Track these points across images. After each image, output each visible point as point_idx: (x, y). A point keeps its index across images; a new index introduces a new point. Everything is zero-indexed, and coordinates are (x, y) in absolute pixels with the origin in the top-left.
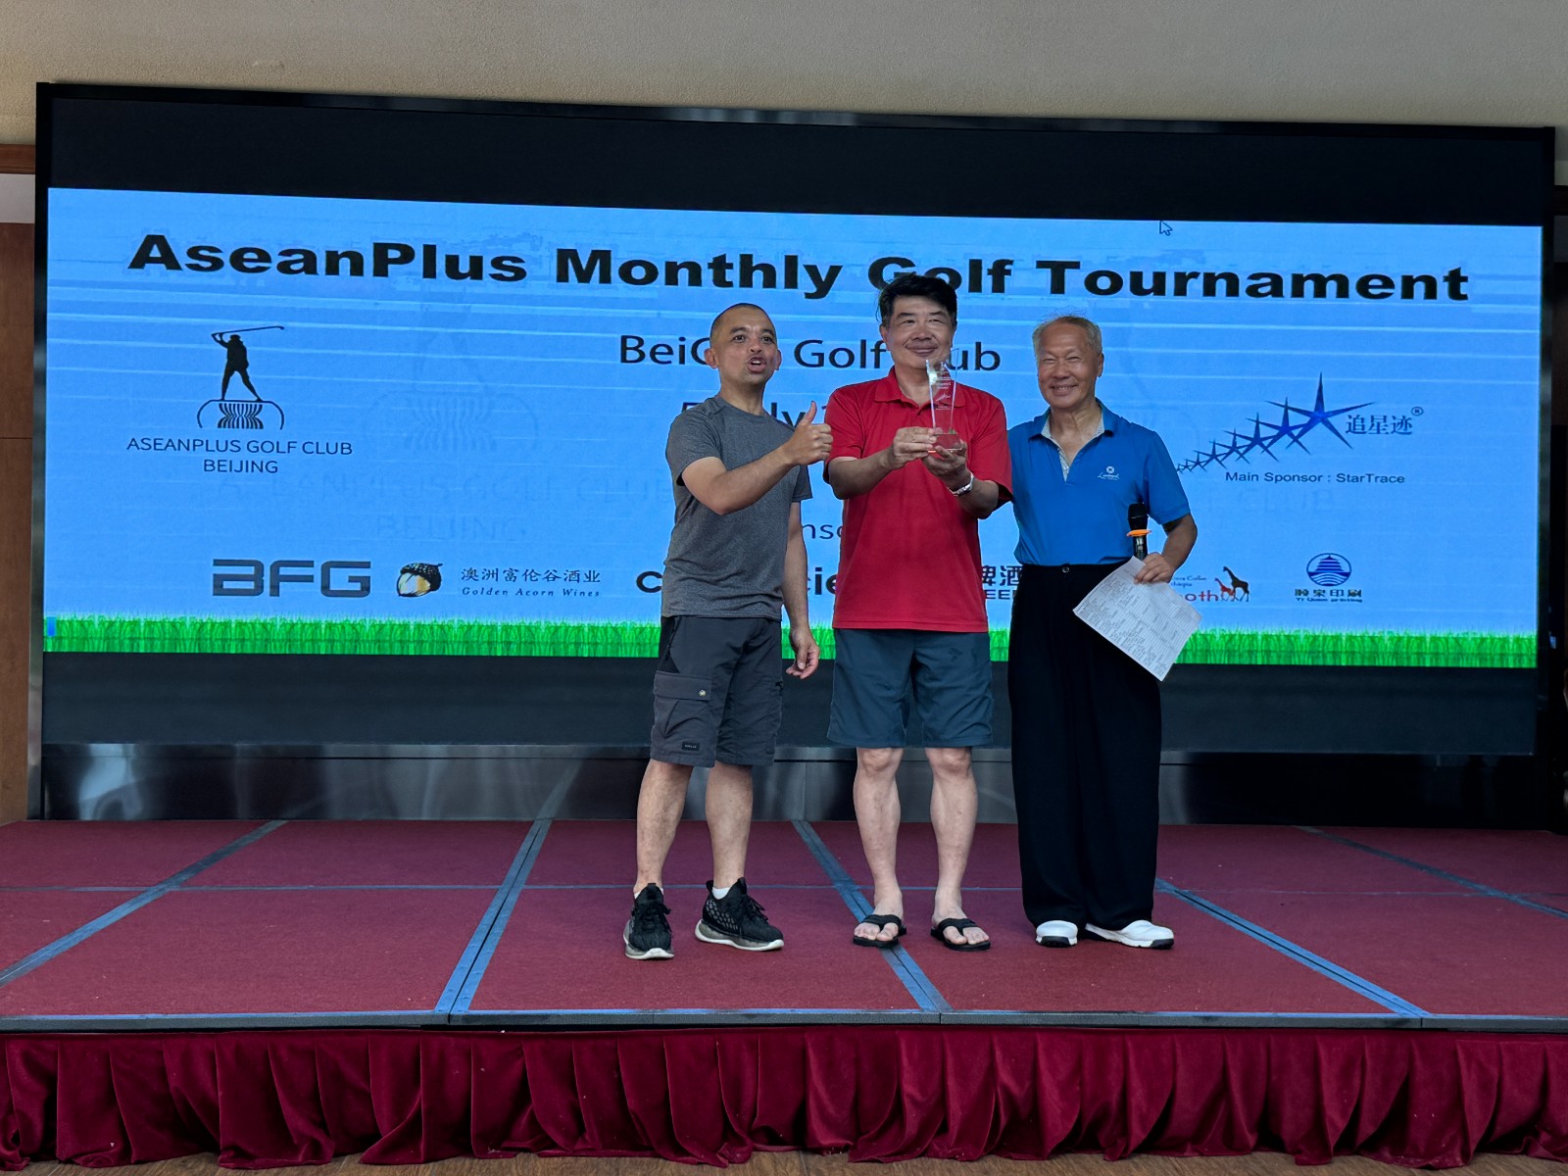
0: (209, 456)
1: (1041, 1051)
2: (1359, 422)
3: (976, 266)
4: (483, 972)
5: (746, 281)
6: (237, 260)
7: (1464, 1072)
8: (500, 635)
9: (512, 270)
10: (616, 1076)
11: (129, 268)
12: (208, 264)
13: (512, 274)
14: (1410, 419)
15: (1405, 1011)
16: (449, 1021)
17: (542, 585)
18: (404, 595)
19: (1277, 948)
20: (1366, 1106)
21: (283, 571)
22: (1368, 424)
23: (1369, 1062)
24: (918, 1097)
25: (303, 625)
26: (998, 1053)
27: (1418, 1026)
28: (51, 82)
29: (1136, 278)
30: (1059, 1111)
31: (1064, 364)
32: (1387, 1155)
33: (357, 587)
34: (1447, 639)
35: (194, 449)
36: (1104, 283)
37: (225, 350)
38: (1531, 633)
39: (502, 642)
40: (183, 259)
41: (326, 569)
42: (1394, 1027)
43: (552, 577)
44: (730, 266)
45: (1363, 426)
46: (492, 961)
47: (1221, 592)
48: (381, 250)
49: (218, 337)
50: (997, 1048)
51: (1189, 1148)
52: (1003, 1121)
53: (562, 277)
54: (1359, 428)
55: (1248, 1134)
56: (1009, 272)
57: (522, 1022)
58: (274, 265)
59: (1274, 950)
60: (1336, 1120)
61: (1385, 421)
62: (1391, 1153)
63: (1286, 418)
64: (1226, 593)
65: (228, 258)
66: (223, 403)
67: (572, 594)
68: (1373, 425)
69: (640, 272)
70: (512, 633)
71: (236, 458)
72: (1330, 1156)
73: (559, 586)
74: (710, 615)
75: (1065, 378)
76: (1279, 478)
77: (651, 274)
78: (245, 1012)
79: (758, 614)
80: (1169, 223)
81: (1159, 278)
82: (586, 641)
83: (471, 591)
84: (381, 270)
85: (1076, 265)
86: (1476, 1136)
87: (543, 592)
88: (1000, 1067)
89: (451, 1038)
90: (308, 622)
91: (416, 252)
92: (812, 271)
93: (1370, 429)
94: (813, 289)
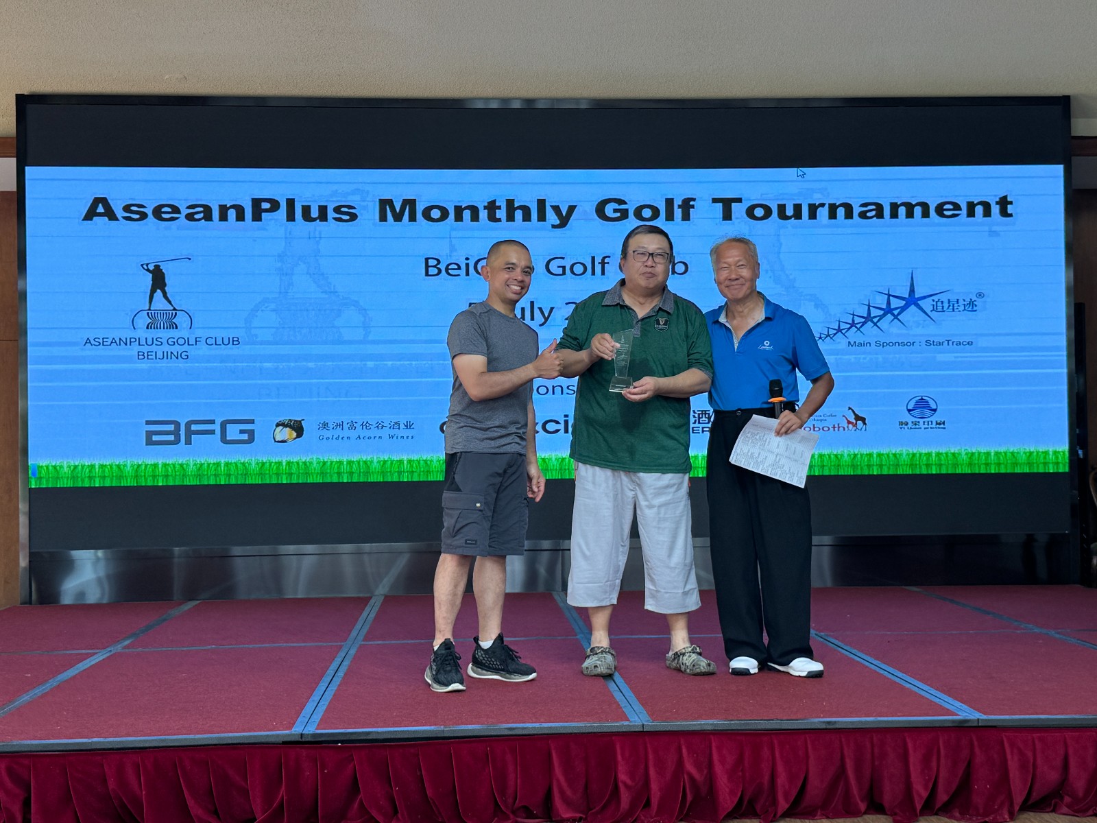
0: (141, 348)
1: (714, 750)
2: (939, 304)
3: (670, 202)
4: (327, 703)
5: (511, 218)
6: (157, 213)
7: (1009, 757)
8: (345, 468)
9: (348, 214)
10: (418, 774)
11: (83, 220)
12: (137, 216)
13: (348, 217)
14: (975, 301)
15: (967, 714)
16: (301, 738)
17: (374, 432)
18: (279, 442)
19: (882, 672)
20: (941, 782)
21: (194, 427)
22: (946, 305)
23: (942, 751)
24: (629, 782)
25: (209, 465)
26: (684, 751)
27: (976, 724)
28: (25, 94)
29: (782, 208)
30: (727, 790)
31: (735, 270)
32: (957, 815)
33: (245, 437)
34: (1005, 453)
35: (130, 345)
36: (759, 212)
37: (151, 275)
38: (1064, 448)
39: (347, 473)
40: (120, 213)
41: (224, 425)
42: (960, 725)
43: (380, 426)
44: (499, 208)
45: (943, 307)
46: (334, 695)
47: (847, 425)
48: (256, 203)
49: (145, 266)
50: (683, 747)
51: (819, 813)
52: (689, 798)
53: (383, 218)
54: (940, 308)
55: (859, 802)
56: (693, 207)
57: (353, 738)
58: (182, 216)
59: (881, 674)
60: (920, 791)
61: (958, 303)
62: (960, 813)
63: (889, 303)
64: (851, 426)
65: (151, 211)
66: (150, 312)
67: (395, 438)
68: (949, 306)
69: (437, 213)
70: (354, 466)
71: (160, 350)
72: (917, 816)
73: (386, 432)
74: (481, 451)
75: (737, 279)
76: (885, 344)
77: (445, 214)
78: (161, 735)
79: (513, 451)
80: (805, 170)
81: (798, 208)
82: (406, 470)
83: (325, 438)
84: (257, 217)
85: (739, 200)
86: (1018, 800)
87: (375, 437)
88: (686, 761)
89: (303, 750)
90: (212, 462)
91: (281, 203)
92: (556, 209)
93: (948, 308)
94: (558, 222)
